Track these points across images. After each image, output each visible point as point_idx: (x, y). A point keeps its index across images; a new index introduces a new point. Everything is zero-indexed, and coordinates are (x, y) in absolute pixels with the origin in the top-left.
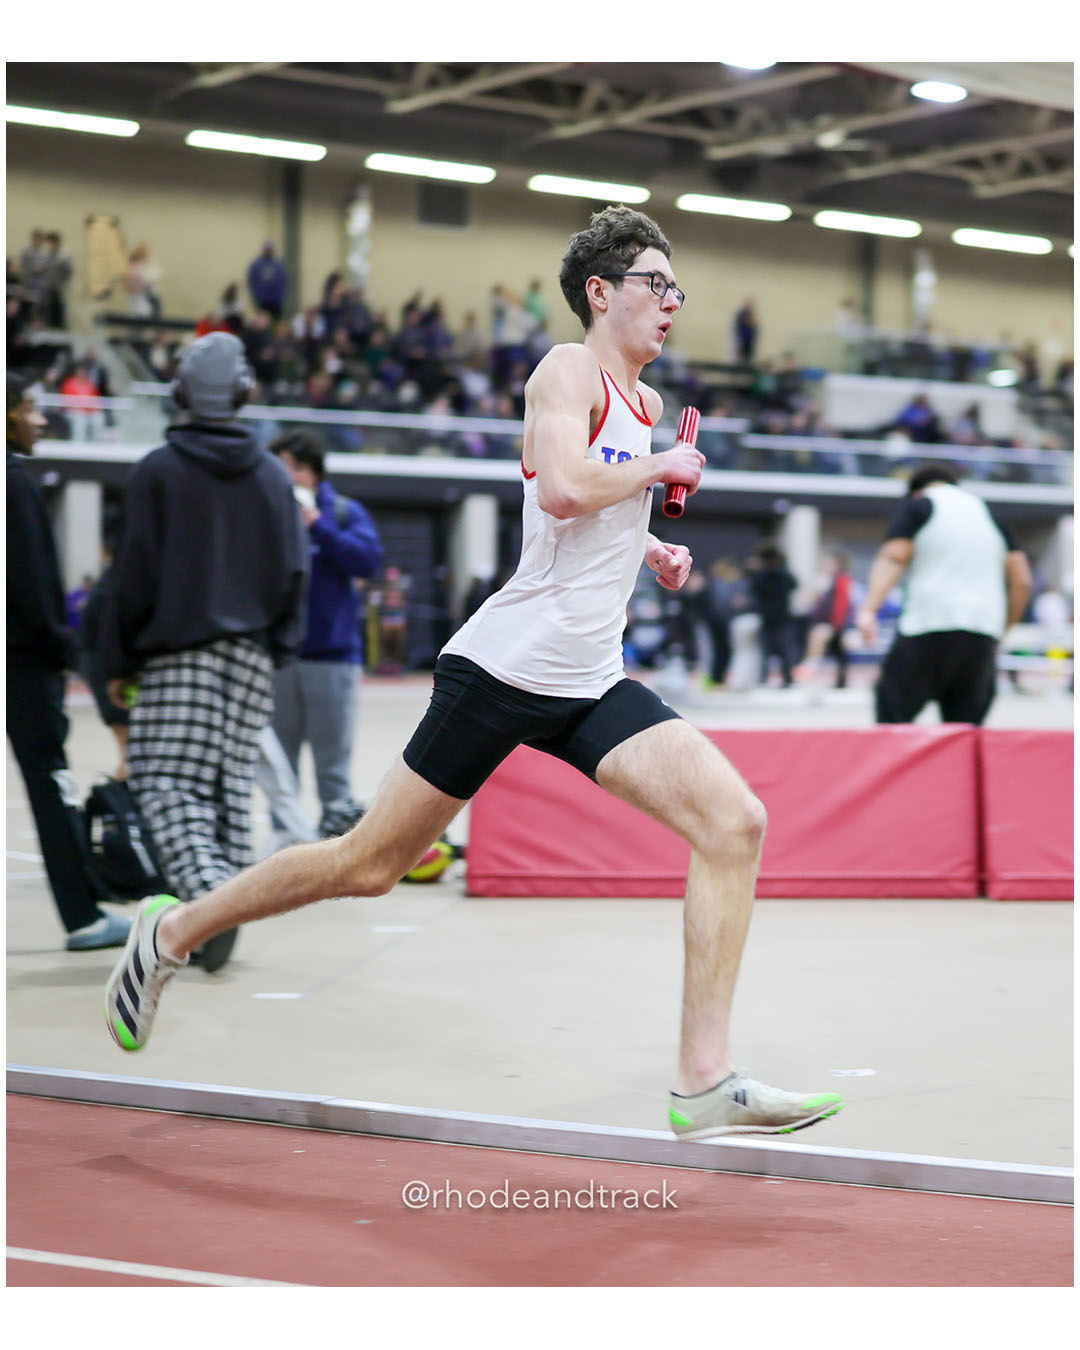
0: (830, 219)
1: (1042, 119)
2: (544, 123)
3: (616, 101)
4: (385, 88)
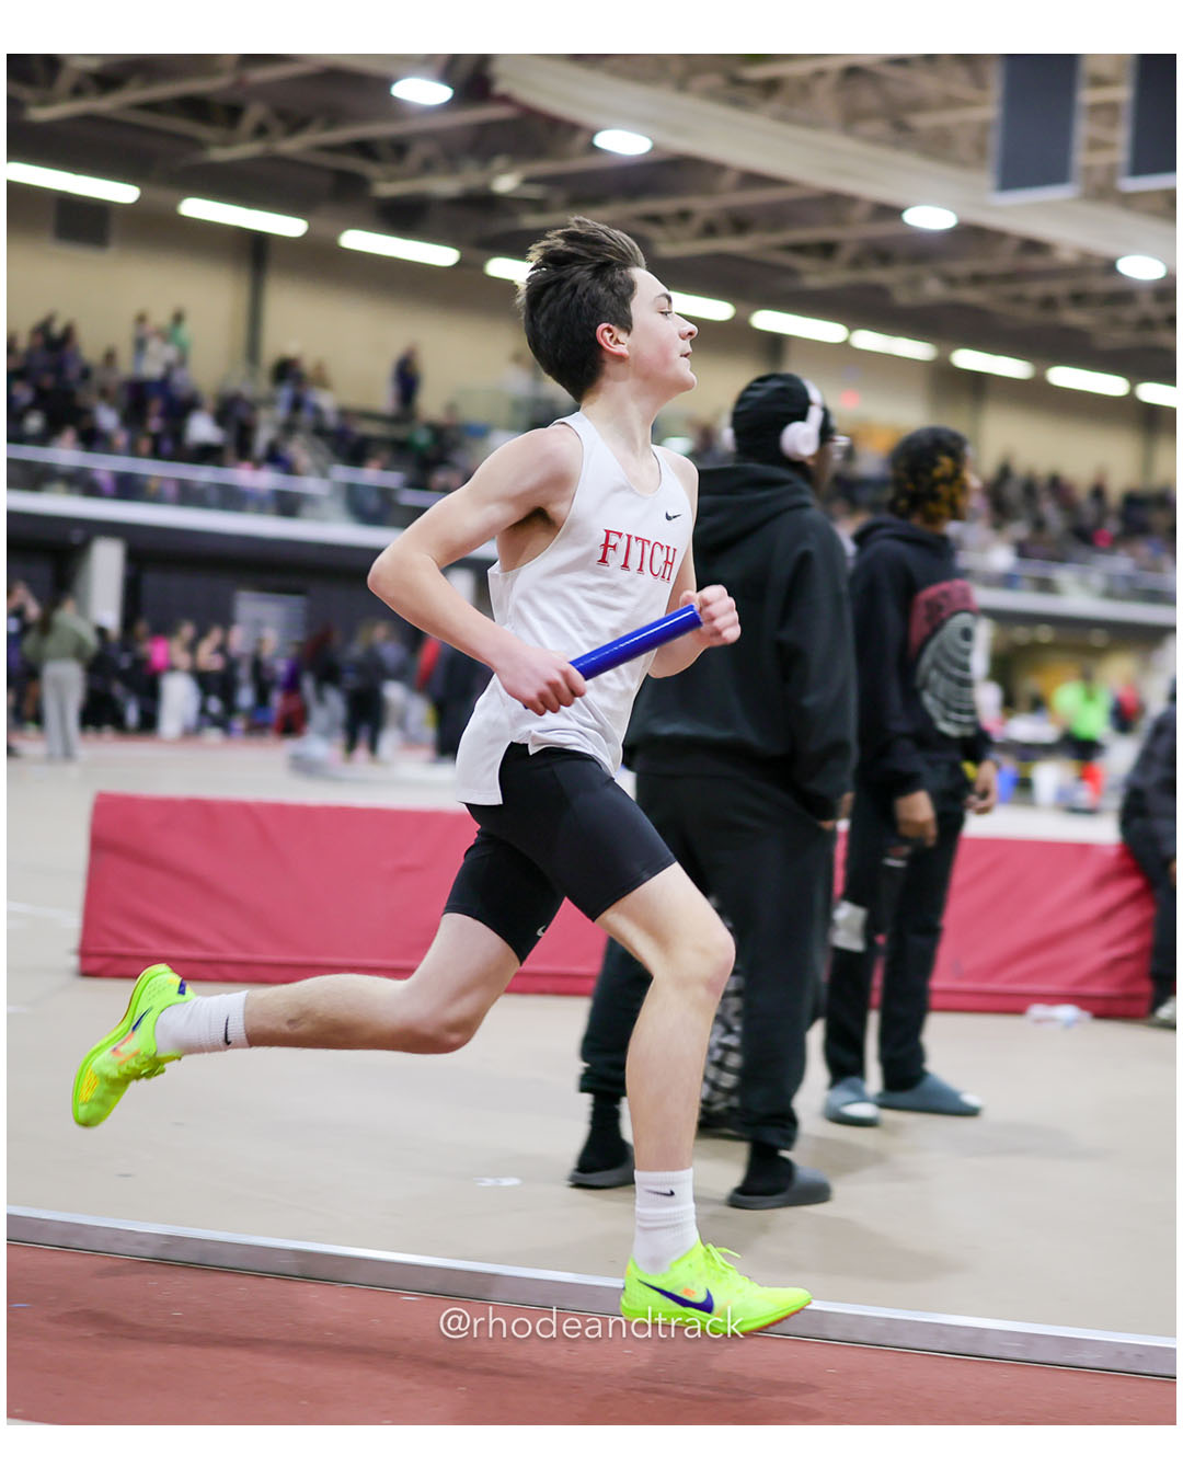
0: (499, 267)
3: (277, 127)
4: (26, 93)
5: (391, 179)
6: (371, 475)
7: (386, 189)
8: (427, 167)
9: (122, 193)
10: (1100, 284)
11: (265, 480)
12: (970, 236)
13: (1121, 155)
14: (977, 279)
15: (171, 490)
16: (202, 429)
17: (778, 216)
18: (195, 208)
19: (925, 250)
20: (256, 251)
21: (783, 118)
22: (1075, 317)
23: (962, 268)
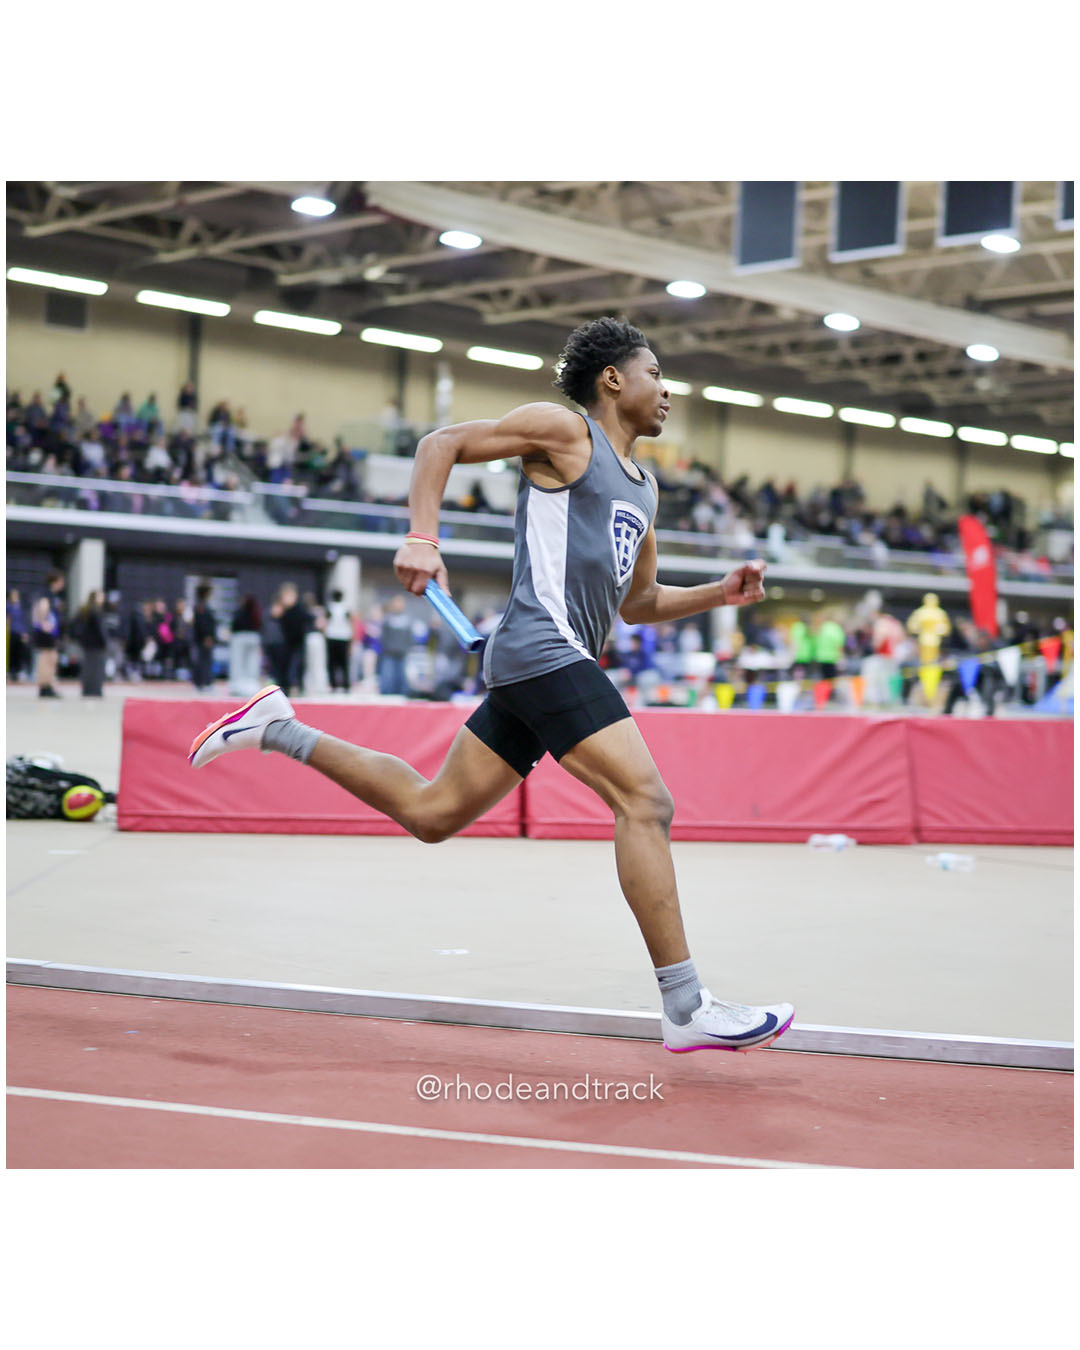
0: (373, 335)
1: (539, 264)
2: (150, 251)
3: (207, 236)
4: (23, 216)
5: (290, 272)
6: (287, 489)
7: (287, 280)
8: (317, 263)
9: (96, 288)
10: (811, 336)
11: (206, 494)
12: (717, 302)
13: (831, 238)
14: (720, 334)
15: (138, 503)
16: (158, 457)
17: (574, 292)
18: (149, 297)
19: (682, 313)
20: (193, 328)
21: (577, 218)
22: (792, 361)
23: (709, 326)
